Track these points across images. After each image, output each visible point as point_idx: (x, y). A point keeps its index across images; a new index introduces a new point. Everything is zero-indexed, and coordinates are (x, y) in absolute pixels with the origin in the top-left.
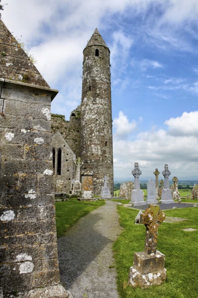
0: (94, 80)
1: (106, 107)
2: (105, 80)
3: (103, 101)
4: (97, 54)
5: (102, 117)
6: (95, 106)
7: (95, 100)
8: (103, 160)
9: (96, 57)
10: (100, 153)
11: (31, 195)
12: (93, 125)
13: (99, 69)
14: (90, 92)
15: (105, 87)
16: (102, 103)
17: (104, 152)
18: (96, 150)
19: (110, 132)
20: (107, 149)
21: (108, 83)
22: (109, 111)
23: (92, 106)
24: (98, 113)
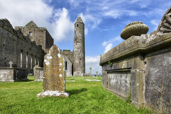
0: (77, 36)
1: (81, 46)
2: (80, 36)
4: (78, 26)
5: (79, 50)
6: (77, 46)
7: (77, 44)
8: (79, 65)
10: (78, 62)
12: (76, 53)
13: (78, 32)
14: (75, 41)
15: (81, 38)
16: (79, 45)
17: (80, 62)
18: (77, 61)
19: (83, 55)
20: (81, 61)
21: (82, 37)
22: (83, 47)
23: (76, 46)
24: (78, 48)
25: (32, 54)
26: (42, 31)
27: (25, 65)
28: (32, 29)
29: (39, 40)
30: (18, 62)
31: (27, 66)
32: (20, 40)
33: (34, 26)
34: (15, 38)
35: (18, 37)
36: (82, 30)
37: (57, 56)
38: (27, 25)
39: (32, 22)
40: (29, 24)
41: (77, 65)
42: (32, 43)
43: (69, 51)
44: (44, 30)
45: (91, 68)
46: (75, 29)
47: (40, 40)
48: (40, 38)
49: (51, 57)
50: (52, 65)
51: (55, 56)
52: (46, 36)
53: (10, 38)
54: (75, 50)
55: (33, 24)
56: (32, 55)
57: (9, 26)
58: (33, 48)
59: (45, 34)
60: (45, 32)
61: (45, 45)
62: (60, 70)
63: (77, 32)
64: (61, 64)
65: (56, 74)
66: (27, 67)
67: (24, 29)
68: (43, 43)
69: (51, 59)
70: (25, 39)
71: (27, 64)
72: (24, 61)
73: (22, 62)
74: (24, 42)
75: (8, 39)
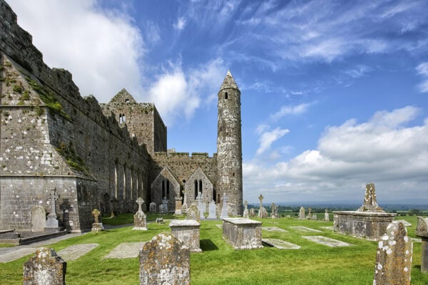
0: (224, 121)
1: (234, 143)
2: (233, 120)
3: (231, 139)
4: (226, 98)
5: (231, 153)
6: (225, 144)
7: (224, 139)
8: (231, 188)
9: (226, 100)
10: (228, 182)
11: (72, 206)
12: (223, 160)
13: (228, 111)
14: (221, 133)
15: (233, 125)
16: (230, 141)
17: (232, 181)
18: (225, 180)
19: (238, 164)
20: (235, 179)
21: (236, 122)
22: (237, 147)
23: (222, 144)
24: (227, 150)
25: (132, 166)
26: (146, 113)
27: (122, 192)
28: (126, 107)
29: (141, 133)
30: (111, 187)
31: (124, 194)
32: (114, 137)
33: (128, 100)
34: (107, 134)
35: (111, 132)
36: (237, 106)
37: (403, 241)
38: (113, 100)
39: (123, 92)
40: (118, 97)
41: (226, 189)
42: (131, 142)
43: (206, 154)
44: (151, 110)
45: (261, 196)
46: (221, 105)
47: (143, 133)
48: (142, 128)
49: (394, 243)
50: (395, 255)
51: (400, 240)
52: (155, 124)
53: (99, 137)
54: (219, 154)
55: (127, 97)
56: (132, 168)
57: (98, 111)
58: (134, 154)
59: (153, 118)
60: (153, 113)
61: (153, 144)
62: (406, 260)
63: (225, 111)
64: (407, 252)
65: (399, 267)
66: (124, 198)
67: (108, 109)
68: (149, 140)
69: (395, 245)
70: (121, 136)
71: (124, 190)
72: (120, 184)
73: (118, 187)
74: (119, 141)
75: (96, 139)
